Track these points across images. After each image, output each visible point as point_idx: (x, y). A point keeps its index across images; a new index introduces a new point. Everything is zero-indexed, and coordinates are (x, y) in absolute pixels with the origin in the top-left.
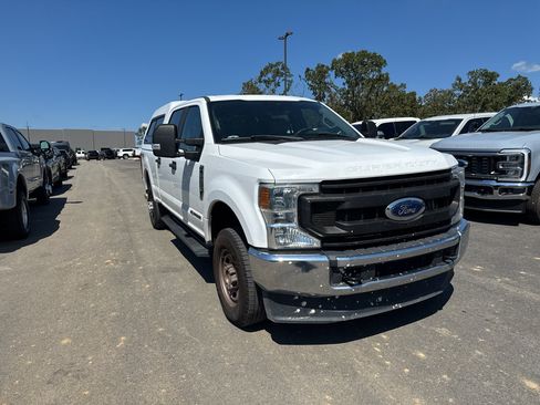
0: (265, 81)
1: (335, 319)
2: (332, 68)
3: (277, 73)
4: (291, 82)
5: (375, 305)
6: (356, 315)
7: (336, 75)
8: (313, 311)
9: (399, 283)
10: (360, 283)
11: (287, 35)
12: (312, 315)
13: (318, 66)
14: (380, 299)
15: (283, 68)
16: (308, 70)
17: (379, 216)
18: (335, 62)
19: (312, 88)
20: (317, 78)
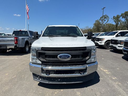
0: (102, 20)
1: (45, 82)
2: (121, 16)
3: (105, 18)
4: (108, 20)
5: (57, 81)
6: (51, 83)
7: (122, 18)
8: (41, 79)
9: (67, 76)
10: (49, 75)
11: (104, 8)
12: (40, 80)
13: (117, 15)
14: (59, 80)
15: (107, 16)
16: (114, 16)
17: (56, 58)
18: (122, 14)
19: (115, 21)
20: (117, 19)
